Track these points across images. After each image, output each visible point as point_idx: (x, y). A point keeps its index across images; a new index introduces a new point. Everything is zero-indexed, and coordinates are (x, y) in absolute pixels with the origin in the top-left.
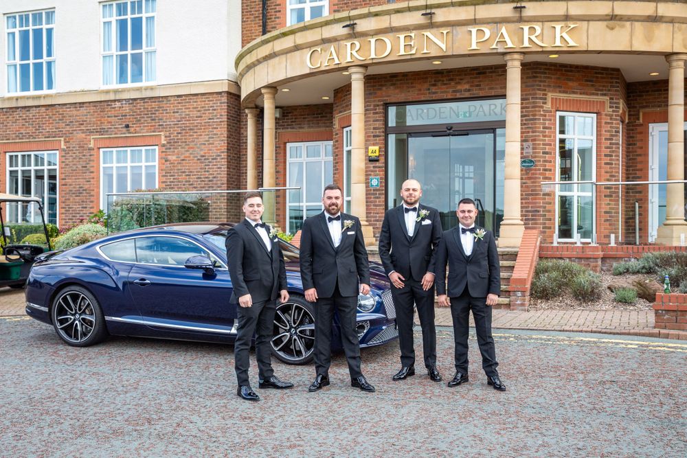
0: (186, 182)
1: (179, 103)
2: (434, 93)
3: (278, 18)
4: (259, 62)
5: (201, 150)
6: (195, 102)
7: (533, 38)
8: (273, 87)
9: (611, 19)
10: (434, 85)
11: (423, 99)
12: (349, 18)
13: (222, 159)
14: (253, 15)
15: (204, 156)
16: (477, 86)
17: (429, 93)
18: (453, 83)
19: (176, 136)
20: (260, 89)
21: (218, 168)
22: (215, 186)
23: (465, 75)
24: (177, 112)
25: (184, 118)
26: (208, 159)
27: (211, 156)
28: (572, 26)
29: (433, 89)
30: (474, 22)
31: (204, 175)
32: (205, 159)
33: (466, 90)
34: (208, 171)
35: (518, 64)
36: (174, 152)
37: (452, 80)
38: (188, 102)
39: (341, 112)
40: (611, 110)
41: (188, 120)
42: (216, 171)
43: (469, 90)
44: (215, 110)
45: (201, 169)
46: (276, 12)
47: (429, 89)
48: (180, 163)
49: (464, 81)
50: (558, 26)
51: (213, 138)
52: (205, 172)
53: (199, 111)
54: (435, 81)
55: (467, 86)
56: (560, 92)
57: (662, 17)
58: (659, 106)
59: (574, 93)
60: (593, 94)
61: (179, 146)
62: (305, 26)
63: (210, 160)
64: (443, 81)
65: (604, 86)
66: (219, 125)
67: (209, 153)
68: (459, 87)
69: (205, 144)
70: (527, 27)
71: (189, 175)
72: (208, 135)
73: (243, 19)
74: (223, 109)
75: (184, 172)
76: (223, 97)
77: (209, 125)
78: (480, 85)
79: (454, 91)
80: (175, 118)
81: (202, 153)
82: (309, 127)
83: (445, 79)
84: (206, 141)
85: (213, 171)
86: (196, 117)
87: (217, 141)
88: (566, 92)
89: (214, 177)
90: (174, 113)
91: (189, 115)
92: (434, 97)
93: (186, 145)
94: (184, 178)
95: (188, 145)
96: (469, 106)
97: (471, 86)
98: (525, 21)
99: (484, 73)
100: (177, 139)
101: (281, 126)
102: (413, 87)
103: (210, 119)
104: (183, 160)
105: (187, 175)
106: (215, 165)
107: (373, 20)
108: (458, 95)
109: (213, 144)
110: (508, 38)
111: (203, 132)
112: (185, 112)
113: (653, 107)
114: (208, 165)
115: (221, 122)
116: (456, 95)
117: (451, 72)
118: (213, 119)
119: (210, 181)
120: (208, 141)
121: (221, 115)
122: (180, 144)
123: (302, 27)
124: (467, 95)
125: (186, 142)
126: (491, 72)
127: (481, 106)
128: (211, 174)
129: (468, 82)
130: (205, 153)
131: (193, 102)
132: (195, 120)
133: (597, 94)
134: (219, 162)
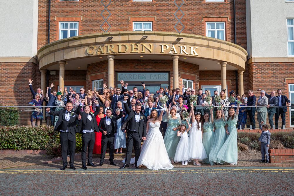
0: (9, 101)
1: (7, 66)
2: (138, 69)
3: (55, 33)
4: (58, 50)
5: (18, 87)
6: (15, 66)
7: (184, 50)
8: (64, 61)
9: (208, 47)
10: (137, 65)
11: (132, 71)
12: (110, 35)
13: (28, 91)
14: (43, 31)
15: (19, 90)
16: (154, 67)
17: (135, 69)
18: (145, 65)
19: (4, 80)
20: (58, 61)
21: (26, 95)
22: (25, 103)
23: (150, 63)
24: (6, 70)
25: (9, 72)
26: (21, 91)
27: (23, 90)
28: (196, 48)
29: (137, 67)
30: (163, 42)
31: (19, 98)
32: (20, 91)
33: (150, 68)
34: (21, 97)
35: (177, 59)
36: (3, 87)
37: (145, 64)
38: (11, 65)
39: (91, 74)
40: (197, 80)
41: (11, 74)
42: (25, 97)
43: (151, 69)
44: (25, 70)
45: (17, 95)
46: (54, 31)
47: (135, 67)
48: (6, 93)
49: (149, 65)
50: (192, 47)
51: (24, 82)
52: (19, 97)
53: (17, 70)
54: (137, 64)
55: (150, 67)
56: (184, 72)
57: (222, 48)
58: (205, 80)
59: (187, 72)
60: (192, 73)
61: (6, 85)
62: (87, 36)
63: (23, 92)
64: (141, 64)
65: (195, 71)
66: (27, 76)
67: (22, 89)
68: (147, 67)
69: (20, 85)
70: (182, 46)
71: (11, 98)
72: (22, 80)
73: (38, 32)
74: (30, 69)
75: (8, 97)
76: (30, 64)
77: (22, 76)
78: (155, 67)
79: (145, 69)
80: (4, 72)
81: (18, 88)
82: (69, 80)
83: (141, 63)
84: (20, 83)
85: (24, 97)
86: (16, 72)
87: (26, 83)
88: (185, 72)
89: (24, 100)
90: (3, 70)
91: (11, 71)
92: (137, 70)
93: (10, 84)
94: (8, 100)
95: (11, 84)
96: (150, 75)
97: (152, 67)
98: (181, 44)
99: (157, 62)
100: (5, 82)
101: (56, 78)
102: (128, 66)
103: (23, 74)
104: (8, 91)
105: (10, 98)
106: (25, 94)
107: (121, 37)
108: (147, 70)
109: (24, 85)
110: (175, 50)
111: (19, 79)
112: (10, 70)
113: (203, 80)
114: (21, 94)
115: (28, 75)
116: (146, 70)
117: (143, 61)
118: (25, 74)
119: (22, 101)
120: (22, 83)
121: (29, 72)
122: (6, 84)
123: (86, 37)
124: (150, 70)
125: (10, 83)
126: (160, 62)
127: (155, 75)
128: (22, 98)
129: (151, 65)
130: (20, 89)
131: (14, 65)
132: (15, 74)
133: (193, 74)
134: (27, 93)
